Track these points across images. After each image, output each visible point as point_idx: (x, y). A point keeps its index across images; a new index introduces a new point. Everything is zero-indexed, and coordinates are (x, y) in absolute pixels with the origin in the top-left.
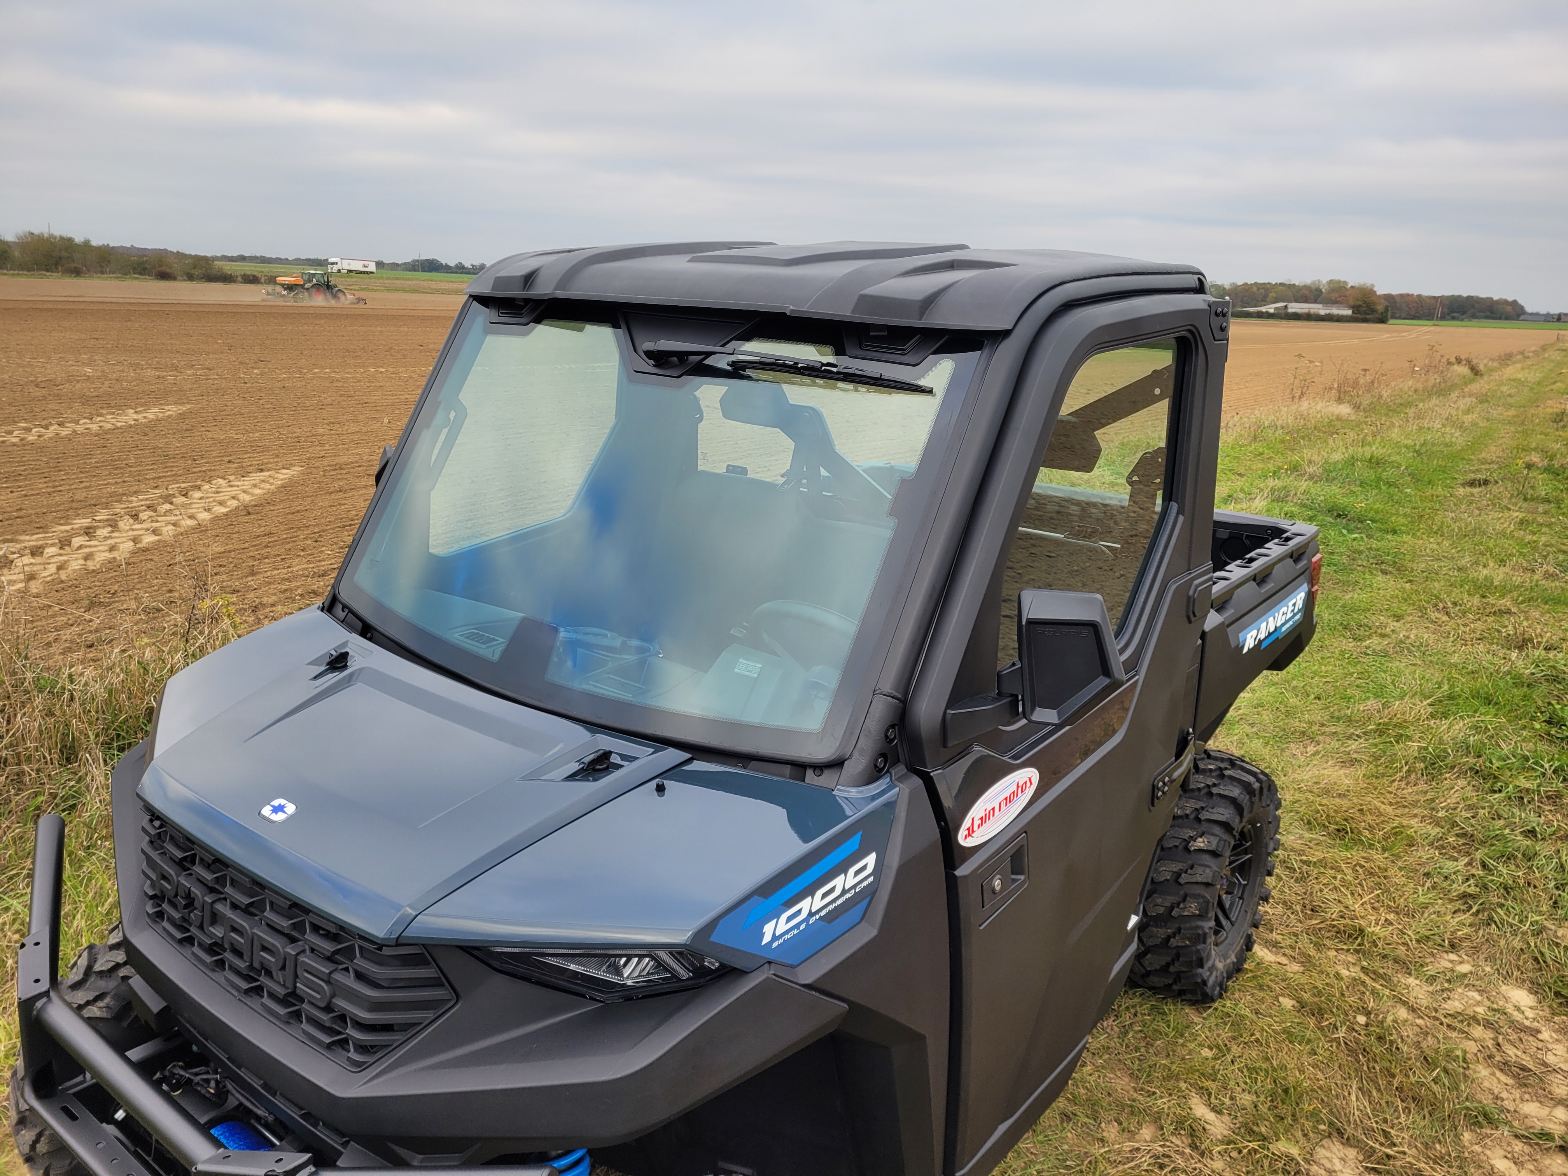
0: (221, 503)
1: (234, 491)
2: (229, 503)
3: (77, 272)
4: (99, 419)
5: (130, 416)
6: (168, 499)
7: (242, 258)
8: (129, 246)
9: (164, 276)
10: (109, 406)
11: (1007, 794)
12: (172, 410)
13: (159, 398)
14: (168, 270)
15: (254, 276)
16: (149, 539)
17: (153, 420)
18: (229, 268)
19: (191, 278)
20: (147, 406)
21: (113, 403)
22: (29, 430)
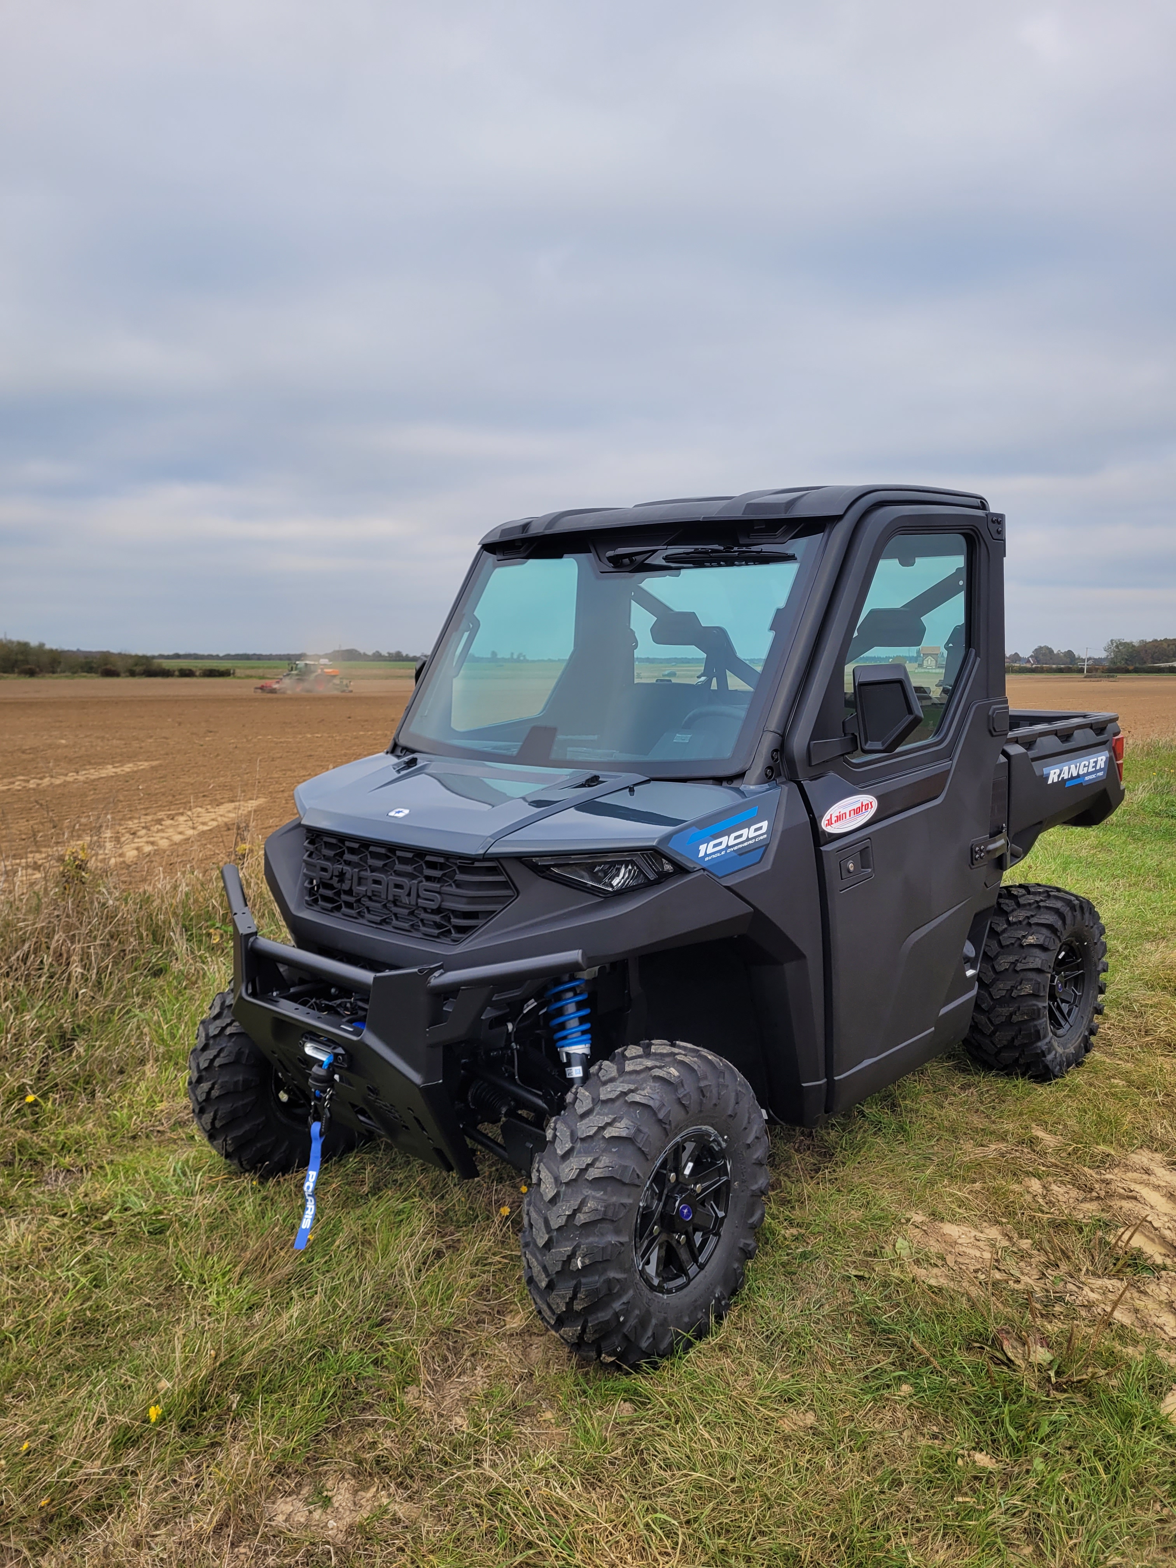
0: (204, 824)
1: (213, 816)
2: (210, 823)
3: (31, 673)
4: (84, 772)
5: (109, 770)
6: (159, 821)
7: (177, 656)
8: (74, 649)
9: (110, 673)
10: (90, 763)
11: (855, 807)
12: (145, 765)
13: (131, 757)
14: (113, 668)
15: (190, 670)
16: (148, 849)
17: (128, 773)
18: (167, 664)
19: (132, 674)
20: (122, 763)
21: (93, 761)
22: (28, 781)
